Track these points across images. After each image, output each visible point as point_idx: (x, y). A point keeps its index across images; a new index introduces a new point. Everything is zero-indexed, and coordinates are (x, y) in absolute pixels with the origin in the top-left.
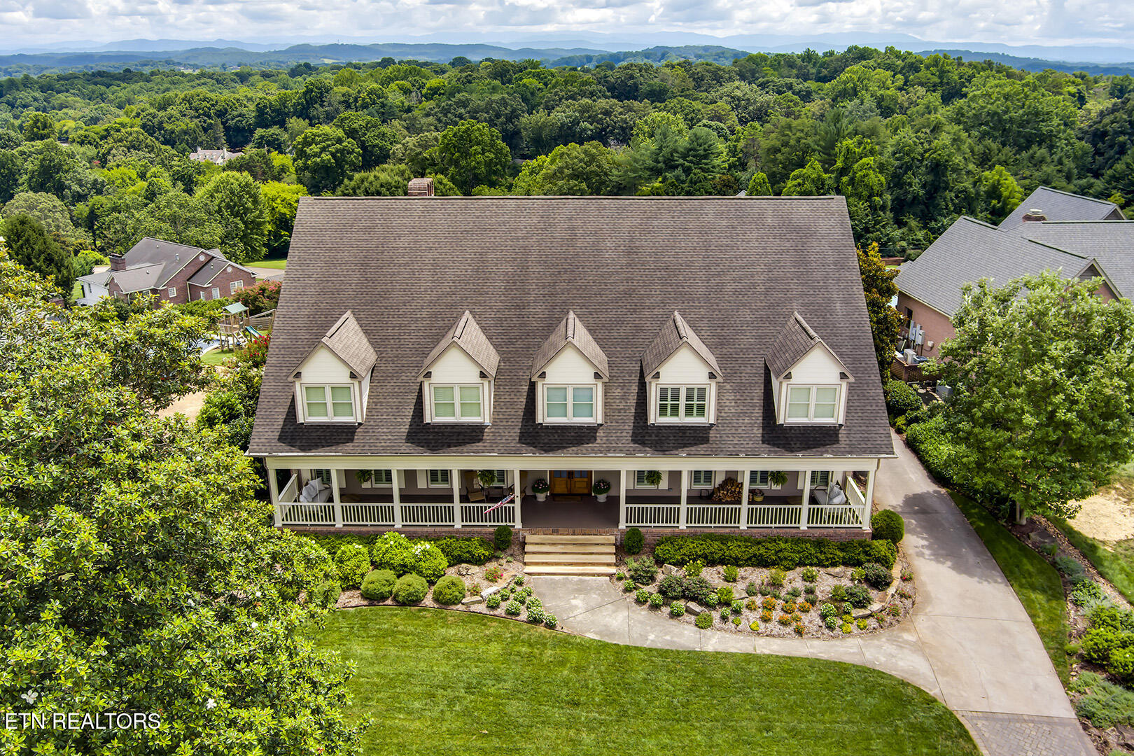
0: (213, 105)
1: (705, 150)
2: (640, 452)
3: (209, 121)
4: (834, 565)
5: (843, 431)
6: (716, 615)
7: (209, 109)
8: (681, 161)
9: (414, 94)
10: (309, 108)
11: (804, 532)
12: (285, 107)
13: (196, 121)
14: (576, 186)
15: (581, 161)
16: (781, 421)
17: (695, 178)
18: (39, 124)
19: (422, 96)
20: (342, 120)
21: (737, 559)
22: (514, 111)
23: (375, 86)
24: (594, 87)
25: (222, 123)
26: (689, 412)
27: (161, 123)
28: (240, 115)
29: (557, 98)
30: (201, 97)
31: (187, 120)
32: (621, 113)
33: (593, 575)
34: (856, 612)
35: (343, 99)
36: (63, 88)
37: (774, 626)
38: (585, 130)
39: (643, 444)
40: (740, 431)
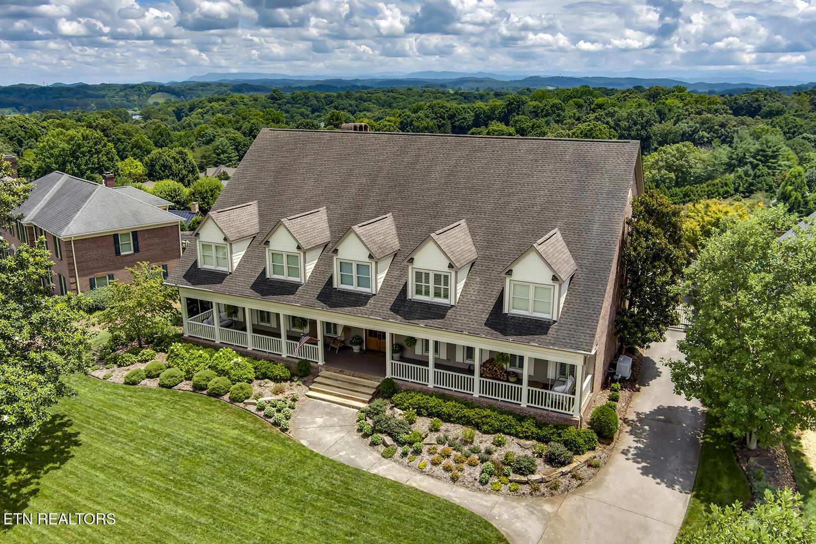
0: (447, 111)
1: (774, 152)
2: (393, 318)
3: (443, 122)
4: (527, 438)
5: (554, 327)
6: (400, 450)
7: (444, 113)
8: (751, 159)
9: (584, 108)
10: (509, 116)
11: (522, 409)
12: (494, 114)
13: (435, 121)
14: (666, 174)
15: (674, 156)
16: (506, 311)
17: (758, 173)
18: (334, 118)
19: (590, 110)
20: (516, 122)
21: (450, 416)
22: (647, 122)
23: (557, 101)
24: (718, 106)
25: (452, 123)
26: (437, 294)
27: (412, 121)
28: (463, 118)
29: (687, 113)
30: (440, 105)
31: (428, 120)
32: (734, 126)
33: (349, 406)
34: (513, 476)
35: (533, 110)
36: (368, 99)
37: (438, 470)
38: (703, 137)
39: (397, 312)
40: (472, 314)
